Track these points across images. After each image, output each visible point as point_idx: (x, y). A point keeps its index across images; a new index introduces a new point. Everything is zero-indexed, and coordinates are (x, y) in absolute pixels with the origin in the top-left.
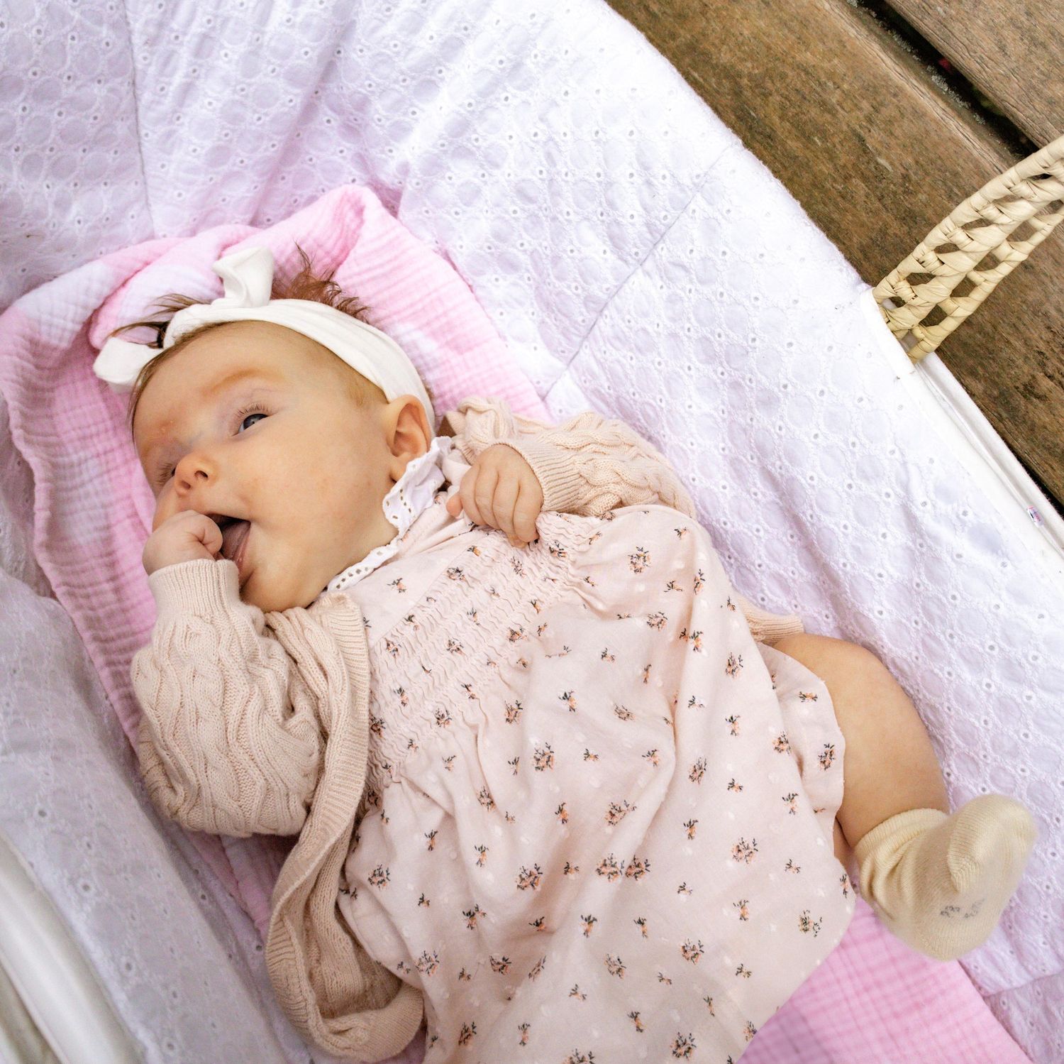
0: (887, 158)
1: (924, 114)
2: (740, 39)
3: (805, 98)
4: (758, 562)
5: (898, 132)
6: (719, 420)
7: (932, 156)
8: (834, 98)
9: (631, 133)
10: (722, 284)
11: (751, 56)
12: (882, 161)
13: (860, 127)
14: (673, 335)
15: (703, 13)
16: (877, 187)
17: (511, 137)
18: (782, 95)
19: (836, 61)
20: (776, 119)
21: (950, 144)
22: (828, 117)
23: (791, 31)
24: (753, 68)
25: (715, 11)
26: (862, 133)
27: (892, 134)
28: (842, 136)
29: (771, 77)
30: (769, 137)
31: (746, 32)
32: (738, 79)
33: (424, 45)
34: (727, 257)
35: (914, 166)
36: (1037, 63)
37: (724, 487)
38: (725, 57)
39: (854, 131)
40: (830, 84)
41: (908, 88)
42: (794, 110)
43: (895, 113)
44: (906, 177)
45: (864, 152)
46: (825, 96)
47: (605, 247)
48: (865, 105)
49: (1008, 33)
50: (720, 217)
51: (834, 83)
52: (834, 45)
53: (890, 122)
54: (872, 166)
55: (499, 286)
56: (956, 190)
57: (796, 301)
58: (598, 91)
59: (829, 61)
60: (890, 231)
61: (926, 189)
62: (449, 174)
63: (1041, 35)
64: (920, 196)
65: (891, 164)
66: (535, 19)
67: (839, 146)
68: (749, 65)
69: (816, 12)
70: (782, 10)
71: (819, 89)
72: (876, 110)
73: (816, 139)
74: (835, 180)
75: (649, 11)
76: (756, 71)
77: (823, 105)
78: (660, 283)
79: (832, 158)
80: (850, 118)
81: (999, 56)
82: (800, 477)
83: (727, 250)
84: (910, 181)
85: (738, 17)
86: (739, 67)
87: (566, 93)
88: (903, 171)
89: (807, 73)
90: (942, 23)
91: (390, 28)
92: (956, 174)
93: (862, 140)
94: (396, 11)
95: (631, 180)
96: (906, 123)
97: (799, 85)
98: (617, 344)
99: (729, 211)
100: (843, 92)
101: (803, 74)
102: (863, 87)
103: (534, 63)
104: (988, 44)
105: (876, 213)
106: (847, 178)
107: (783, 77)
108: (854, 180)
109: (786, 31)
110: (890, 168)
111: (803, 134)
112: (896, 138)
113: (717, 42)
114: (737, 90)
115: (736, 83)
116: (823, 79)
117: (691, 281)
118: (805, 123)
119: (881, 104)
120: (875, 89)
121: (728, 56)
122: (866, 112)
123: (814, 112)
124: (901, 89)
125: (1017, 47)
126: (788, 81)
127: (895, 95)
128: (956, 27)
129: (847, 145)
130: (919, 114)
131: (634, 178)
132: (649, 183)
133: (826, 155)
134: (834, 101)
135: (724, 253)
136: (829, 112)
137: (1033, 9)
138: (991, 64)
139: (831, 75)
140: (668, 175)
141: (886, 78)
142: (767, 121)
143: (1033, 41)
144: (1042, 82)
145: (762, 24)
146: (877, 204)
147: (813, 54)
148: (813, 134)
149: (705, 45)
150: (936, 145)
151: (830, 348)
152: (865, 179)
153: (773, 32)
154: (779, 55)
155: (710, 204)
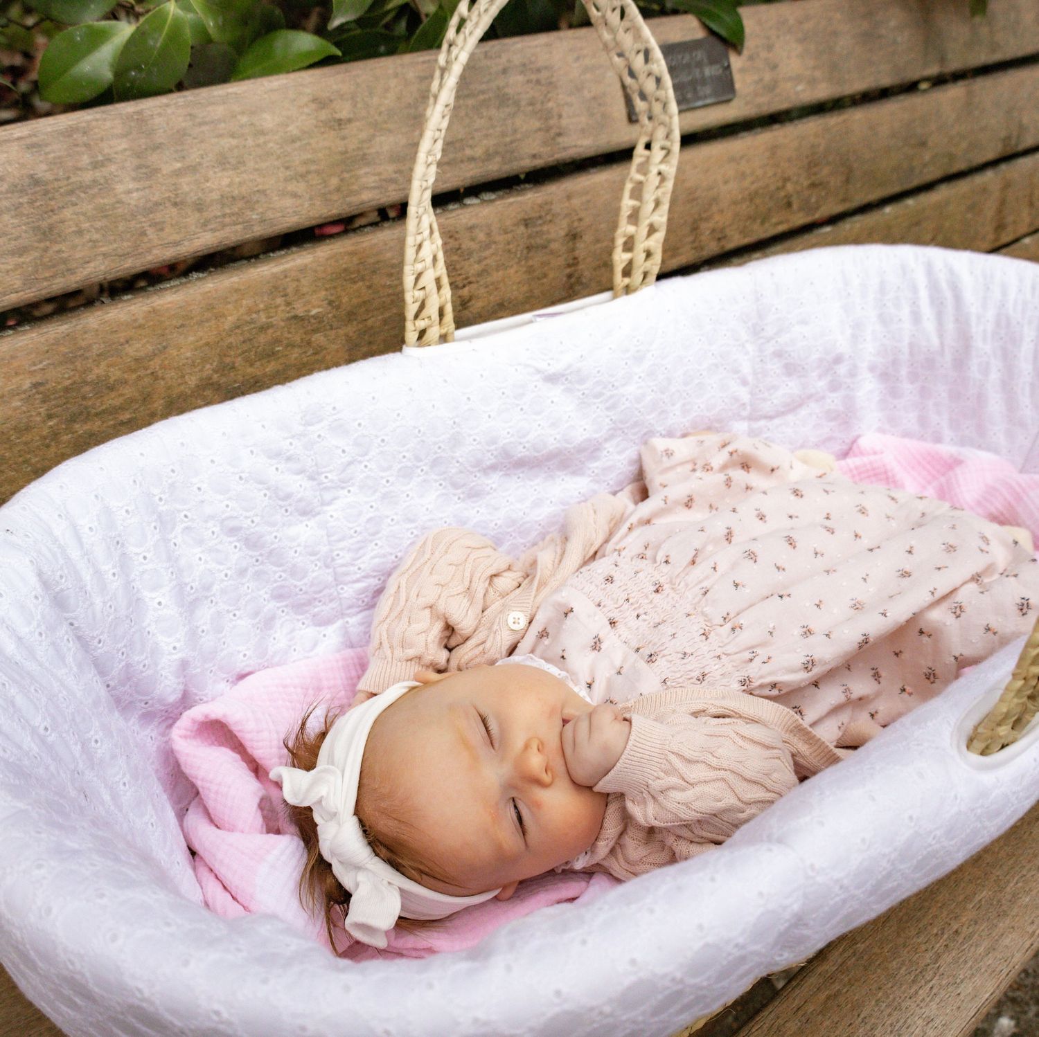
0: (314, 307)
1: (306, 266)
2: (190, 361)
3: (251, 340)
4: (521, 514)
5: (305, 290)
6: (444, 491)
7: (329, 277)
8: (263, 318)
9: (252, 452)
10: (377, 437)
11: (205, 360)
12: (314, 312)
13: (288, 313)
14: (385, 496)
15: (156, 378)
16: (324, 326)
17: (200, 559)
18: (240, 355)
19: (244, 302)
20: (250, 370)
21: (329, 262)
22: (270, 331)
23: (208, 320)
24: (211, 364)
25: (161, 369)
26: (293, 314)
27: (304, 295)
28: (286, 329)
29: (225, 355)
30: (256, 382)
31: (189, 354)
32: (211, 381)
33: (115, 584)
34: (363, 424)
35: (328, 293)
36: (314, 182)
37: (478, 512)
38: (192, 381)
39: (289, 319)
40: (254, 316)
41: (287, 266)
42: (252, 353)
43: (294, 284)
44: (330, 303)
45: (303, 320)
46: (258, 324)
47: (305, 523)
48: (279, 301)
49: (291, 187)
50: (335, 417)
51: (256, 313)
52: (235, 296)
53: (297, 291)
54: (313, 321)
55: (279, 638)
56: (353, 276)
57: (411, 389)
58: (212, 461)
59: (242, 307)
60: (351, 334)
61: (343, 294)
62: (200, 630)
63: (302, 169)
64: (344, 301)
65: (319, 307)
66: (138, 482)
67: (290, 336)
68: (208, 366)
69: (210, 294)
70: (192, 318)
71: (253, 326)
72: (286, 295)
73: (277, 349)
74: (305, 352)
75: (125, 423)
76: (215, 364)
77: (263, 329)
78: (345, 492)
79: (291, 345)
80: (279, 317)
81: (299, 201)
82: (504, 442)
83: (359, 421)
84: (333, 301)
85: (175, 354)
86: (205, 375)
87: (199, 489)
88: (326, 302)
89: (238, 327)
90: (262, 221)
91: (98, 601)
92: (345, 270)
93: (295, 317)
94: (89, 588)
95: (280, 471)
96: (304, 282)
97: (241, 338)
98: (361, 552)
99: (334, 408)
100: (263, 310)
101: (237, 331)
102: (269, 295)
103: (164, 504)
104: (288, 202)
105: (337, 336)
106: (309, 343)
107: (230, 347)
108: (313, 339)
109: (207, 324)
110: (320, 310)
111: (269, 356)
112: (307, 293)
113: (180, 381)
114: (216, 387)
115: (212, 384)
116: (248, 319)
117: (360, 462)
118: (264, 350)
119: (285, 289)
120: (276, 288)
121: (193, 378)
122: (283, 303)
123: (262, 339)
124: (285, 271)
125: (300, 187)
126: (234, 344)
127: (286, 277)
128: (270, 215)
129: (292, 330)
130: (303, 270)
131: (280, 468)
132: (289, 459)
133: (289, 348)
134: (264, 320)
135: (360, 425)
136: (268, 328)
137: (287, 165)
138: (299, 209)
139: (250, 311)
140: (291, 440)
141: (274, 276)
142: (248, 377)
143: (302, 176)
144: (325, 187)
145: (191, 339)
146: (333, 332)
147: (231, 315)
148: (273, 349)
149: (176, 392)
150: (325, 271)
151: (445, 381)
152: (315, 331)
153: (200, 334)
154: (217, 340)
155: (321, 421)
